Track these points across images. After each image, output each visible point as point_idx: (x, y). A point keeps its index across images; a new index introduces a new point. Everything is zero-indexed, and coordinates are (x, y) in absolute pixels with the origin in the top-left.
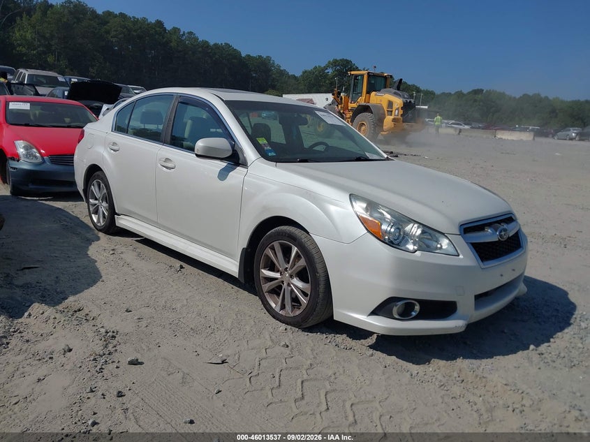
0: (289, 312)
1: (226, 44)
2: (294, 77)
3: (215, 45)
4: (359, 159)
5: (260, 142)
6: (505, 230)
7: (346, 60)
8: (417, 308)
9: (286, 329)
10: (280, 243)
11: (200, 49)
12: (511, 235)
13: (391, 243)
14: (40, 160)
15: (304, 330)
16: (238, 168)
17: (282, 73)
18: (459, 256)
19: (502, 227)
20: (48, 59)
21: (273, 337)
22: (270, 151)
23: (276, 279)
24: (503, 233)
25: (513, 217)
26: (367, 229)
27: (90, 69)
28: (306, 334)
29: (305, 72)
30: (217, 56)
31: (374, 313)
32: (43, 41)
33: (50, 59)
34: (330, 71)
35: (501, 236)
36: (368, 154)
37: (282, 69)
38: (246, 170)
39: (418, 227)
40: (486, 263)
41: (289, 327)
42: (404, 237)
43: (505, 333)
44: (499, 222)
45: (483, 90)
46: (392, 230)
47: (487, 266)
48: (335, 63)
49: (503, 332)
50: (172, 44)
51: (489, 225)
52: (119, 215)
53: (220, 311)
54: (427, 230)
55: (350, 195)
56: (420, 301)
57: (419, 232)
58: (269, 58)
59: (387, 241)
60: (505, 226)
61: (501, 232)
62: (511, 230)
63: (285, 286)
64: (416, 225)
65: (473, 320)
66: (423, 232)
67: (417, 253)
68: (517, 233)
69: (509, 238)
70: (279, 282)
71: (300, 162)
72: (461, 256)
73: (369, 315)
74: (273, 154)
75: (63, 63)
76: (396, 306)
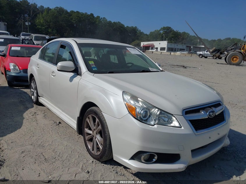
0: (95, 152)
1: (119, 22)
2: (146, 35)
3: (114, 22)
4: (143, 71)
5: (90, 63)
6: (213, 112)
7: (169, 27)
8: (156, 157)
9: (93, 162)
10: (92, 116)
11: (108, 24)
12: (217, 114)
13: (141, 120)
14: (19, 71)
15: (102, 162)
16: (78, 76)
17: (142, 33)
18: (181, 127)
19: (211, 110)
20: (49, 30)
21: (84, 166)
22: (94, 68)
23: (90, 134)
24: (211, 114)
25: (221, 103)
26: (129, 111)
27: (65, 34)
28: (103, 164)
29: (151, 33)
30: (115, 27)
31: (132, 158)
32: (47, 23)
33: (50, 30)
34: (162, 32)
35: (210, 115)
36: (150, 69)
37: (141, 31)
38: (80, 77)
39: (158, 111)
40: (198, 131)
41: (95, 160)
42: (150, 116)
43: (215, 168)
44: (210, 107)
45: (231, 38)
46: (142, 112)
47: (199, 134)
48: (164, 28)
49: (214, 167)
50: (97, 23)
51: (203, 109)
52: (40, 97)
53: (65, 149)
54: (163, 112)
55: (123, 92)
56: (157, 154)
57: (158, 113)
58: (136, 27)
59: (139, 119)
60: (214, 109)
61: (210, 113)
62: (218, 111)
63: (94, 138)
64: (157, 110)
65: (191, 163)
66: (161, 113)
67: (155, 126)
68: (222, 113)
69: (215, 116)
70: (92, 136)
71: (109, 73)
72: (183, 128)
73: (129, 160)
74: (96, 69)
75: (55, 32)
76: (144, 155)
